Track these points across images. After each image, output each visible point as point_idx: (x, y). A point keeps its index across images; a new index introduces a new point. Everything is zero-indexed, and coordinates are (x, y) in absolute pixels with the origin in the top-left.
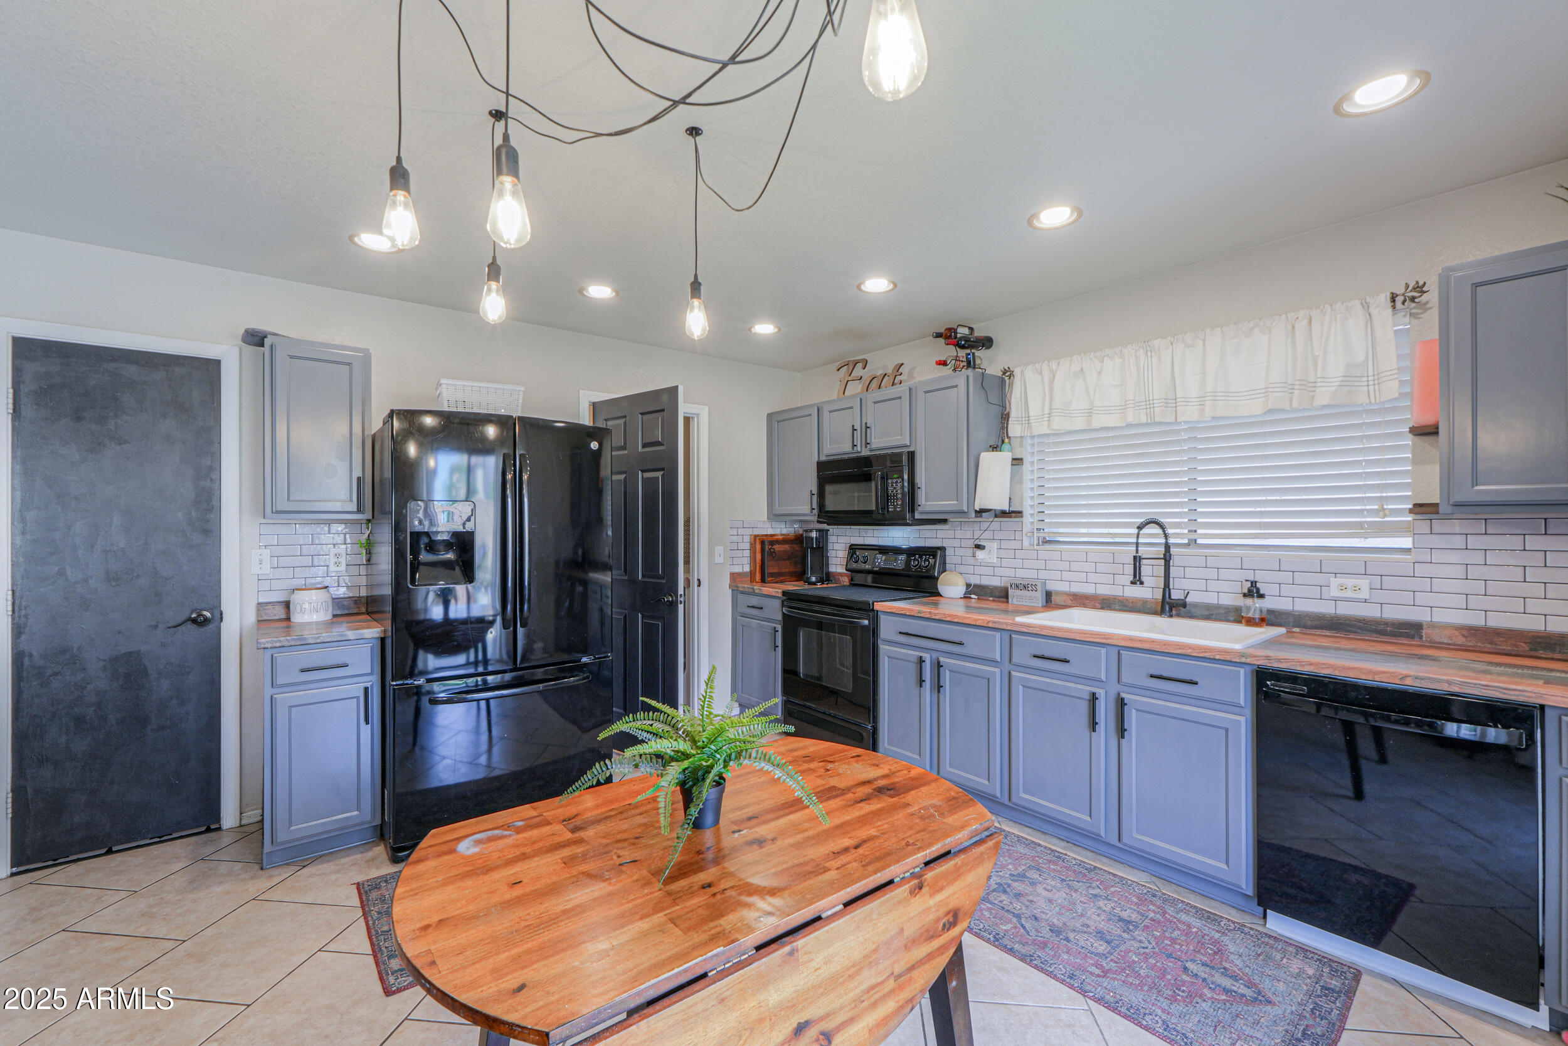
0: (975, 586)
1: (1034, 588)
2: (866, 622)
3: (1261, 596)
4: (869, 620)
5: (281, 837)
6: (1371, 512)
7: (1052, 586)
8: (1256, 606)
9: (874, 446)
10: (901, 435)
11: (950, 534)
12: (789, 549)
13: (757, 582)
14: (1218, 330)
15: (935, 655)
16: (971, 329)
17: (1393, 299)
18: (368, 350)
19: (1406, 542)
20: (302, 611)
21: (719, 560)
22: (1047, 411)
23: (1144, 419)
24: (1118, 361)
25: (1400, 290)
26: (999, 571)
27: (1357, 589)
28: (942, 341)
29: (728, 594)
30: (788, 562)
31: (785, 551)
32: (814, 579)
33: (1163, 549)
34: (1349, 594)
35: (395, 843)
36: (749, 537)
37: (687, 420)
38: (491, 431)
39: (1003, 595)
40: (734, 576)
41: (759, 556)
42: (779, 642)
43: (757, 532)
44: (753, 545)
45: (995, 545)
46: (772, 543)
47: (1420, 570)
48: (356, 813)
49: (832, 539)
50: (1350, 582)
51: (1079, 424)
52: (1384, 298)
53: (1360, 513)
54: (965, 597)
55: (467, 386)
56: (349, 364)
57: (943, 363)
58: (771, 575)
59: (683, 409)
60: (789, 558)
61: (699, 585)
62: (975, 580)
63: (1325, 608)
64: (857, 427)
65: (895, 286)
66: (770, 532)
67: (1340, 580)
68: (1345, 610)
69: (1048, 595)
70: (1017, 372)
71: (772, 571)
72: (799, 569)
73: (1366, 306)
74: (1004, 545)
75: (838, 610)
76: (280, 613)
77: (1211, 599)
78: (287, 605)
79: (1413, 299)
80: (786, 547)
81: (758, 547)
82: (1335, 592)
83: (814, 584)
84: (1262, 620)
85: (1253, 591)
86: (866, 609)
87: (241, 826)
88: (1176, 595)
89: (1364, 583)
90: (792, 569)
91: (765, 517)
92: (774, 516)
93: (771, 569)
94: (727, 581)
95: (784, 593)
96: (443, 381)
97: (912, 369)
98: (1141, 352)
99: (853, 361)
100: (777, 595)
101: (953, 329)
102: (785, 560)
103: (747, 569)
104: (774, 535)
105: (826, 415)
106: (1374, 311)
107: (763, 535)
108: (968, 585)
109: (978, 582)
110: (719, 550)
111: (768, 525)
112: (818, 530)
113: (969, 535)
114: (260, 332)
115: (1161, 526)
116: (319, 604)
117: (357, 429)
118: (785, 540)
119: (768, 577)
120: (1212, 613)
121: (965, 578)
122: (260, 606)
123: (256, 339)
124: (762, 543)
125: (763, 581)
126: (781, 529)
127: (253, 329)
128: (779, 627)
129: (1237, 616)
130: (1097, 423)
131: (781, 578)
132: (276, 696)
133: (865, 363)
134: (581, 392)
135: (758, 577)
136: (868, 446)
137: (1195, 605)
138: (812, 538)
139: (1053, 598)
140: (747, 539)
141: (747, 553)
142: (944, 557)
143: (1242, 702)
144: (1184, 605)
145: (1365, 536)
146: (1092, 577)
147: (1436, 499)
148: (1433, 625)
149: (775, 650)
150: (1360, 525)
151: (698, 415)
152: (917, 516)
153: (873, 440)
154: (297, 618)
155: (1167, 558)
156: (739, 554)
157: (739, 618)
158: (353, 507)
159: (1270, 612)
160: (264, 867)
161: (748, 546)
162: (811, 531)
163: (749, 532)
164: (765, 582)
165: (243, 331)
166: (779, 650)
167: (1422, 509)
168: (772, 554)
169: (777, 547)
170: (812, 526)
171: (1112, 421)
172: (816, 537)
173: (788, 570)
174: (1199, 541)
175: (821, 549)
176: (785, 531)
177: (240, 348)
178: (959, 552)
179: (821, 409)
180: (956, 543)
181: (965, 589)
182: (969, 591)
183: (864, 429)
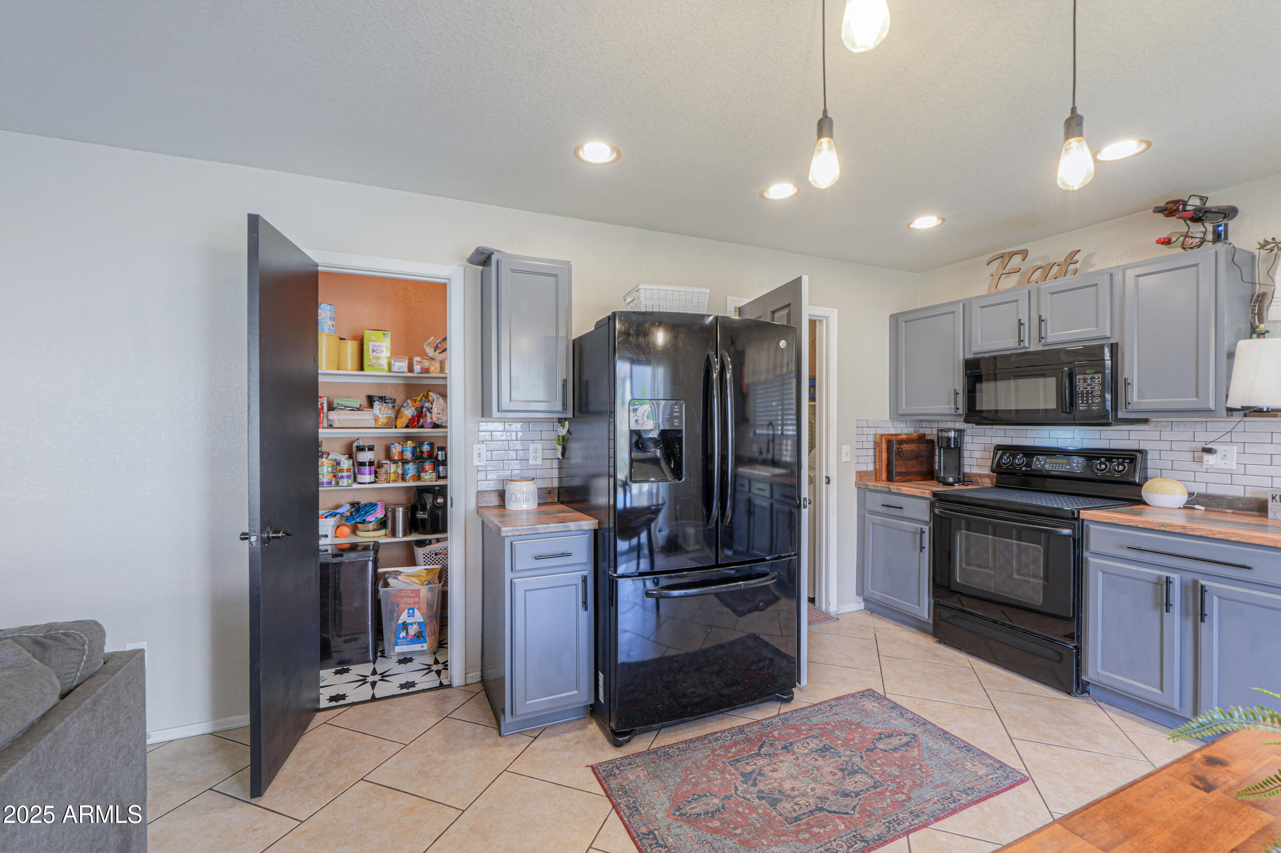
0: (1199, 495)
2: (1067, 531)
4: (1074, 529)
5: (519, 710)
9: (1049, 340)
10: (1097, 326)
12: (915, 448)
13: (883, 481)
15: (1189, 577)
16: (1201, 198)
18: (569, 262)
20: (517, 500)
21: (845, 458)
26: (1240, 478)
28: (1161, 215)
29: (854, 491)
30: (915, 461)
31: (911, 451)
32: (951, 480)
35: (617, 727)
36: (872, 436)
37: (813, 323)
38: (660, 337)
40: (860, 475)
41: (885, 455)
42: (926, 543)
43: (880, 431)
44: (877, 445)
45: (1234, 448)
46: (901, 442)
48: (576, 692)
49: (967, 439)
54: (1185, 508)
55: (662, 290)
56: (555, 276)
57: (1167, 242)
58: (899, 474)
59: (808, 311)
60: (916, 458)
61: (828, 482)
62: (1199, 489)
64: (1025, 321)
65: (1149, 144)
66: (892, 431)
71: (900, 470)
72: (925, 468)
75: (1020, 516)
76: (494, 500)
78: (502, 495)
80: (913, 447)
81: (884, 446)
83: (952, 484)
86: (1073, 519)
87: (466, 685)
90: (918, 469)
91: (887, 417)
92: (897, 414)
93: (897, 468)
94: (853, 479)
95: (935, 494)
96: (642, 286)
97: (1090, 256)
99: (1009, 252)
100: (924, 496)
101: (1183, 201)
102: (911, 459)
103: (871, 467)
104: (898, 435)
107: (888, 435)
108: (1191, 494)
109: (1203, 491)
110: (846, 448)
111: (890, 425)
112: (955, 430)
113: (1187, 436)
114: (487, 250)
116: (530, 494)
117: (562, 333)
118: (909, 441)
119: (896, 476)
121: (1186, 486)
122: (479, 493)
123: (483, 259)
124: (889, 443)
125: (890, 479)
126: (904, 429)
127: (482, 248)
128: (926, 528)
131: (909, 477)
132: (514, 580)
133: (1024, 253)
134: (728, 297)
135: (884, 476)
136: (1043, 341)
138: (950, 439)
140: (871, 438)
141: (871, 452)
142: (1145, 460)
149: (921, 551)
151: (827, 318)
152: (1121, 415)
153: (1049, 334)
154: (512, 506)
156: (864, 452)
157: (867, 515)
158: (560, 408)
160: (502, 734)
161: (871, 445)
162: (949, 430)
163: (873, 431)
164: (892, 481)
165: (475, 249)
166: (926, 551)
168: (900, 453)
169: (905, 447)
170: (950, 425)
172: (954, 437)
173: (914, 470)
175: (955, 449)
176: (905, 431)
177: (464, 268)
178: (1167, 456)
179: (966, 305)
180: (1165, 446)
181: (1185, 498)
182: (1194, 500)
183: (1035, 323)
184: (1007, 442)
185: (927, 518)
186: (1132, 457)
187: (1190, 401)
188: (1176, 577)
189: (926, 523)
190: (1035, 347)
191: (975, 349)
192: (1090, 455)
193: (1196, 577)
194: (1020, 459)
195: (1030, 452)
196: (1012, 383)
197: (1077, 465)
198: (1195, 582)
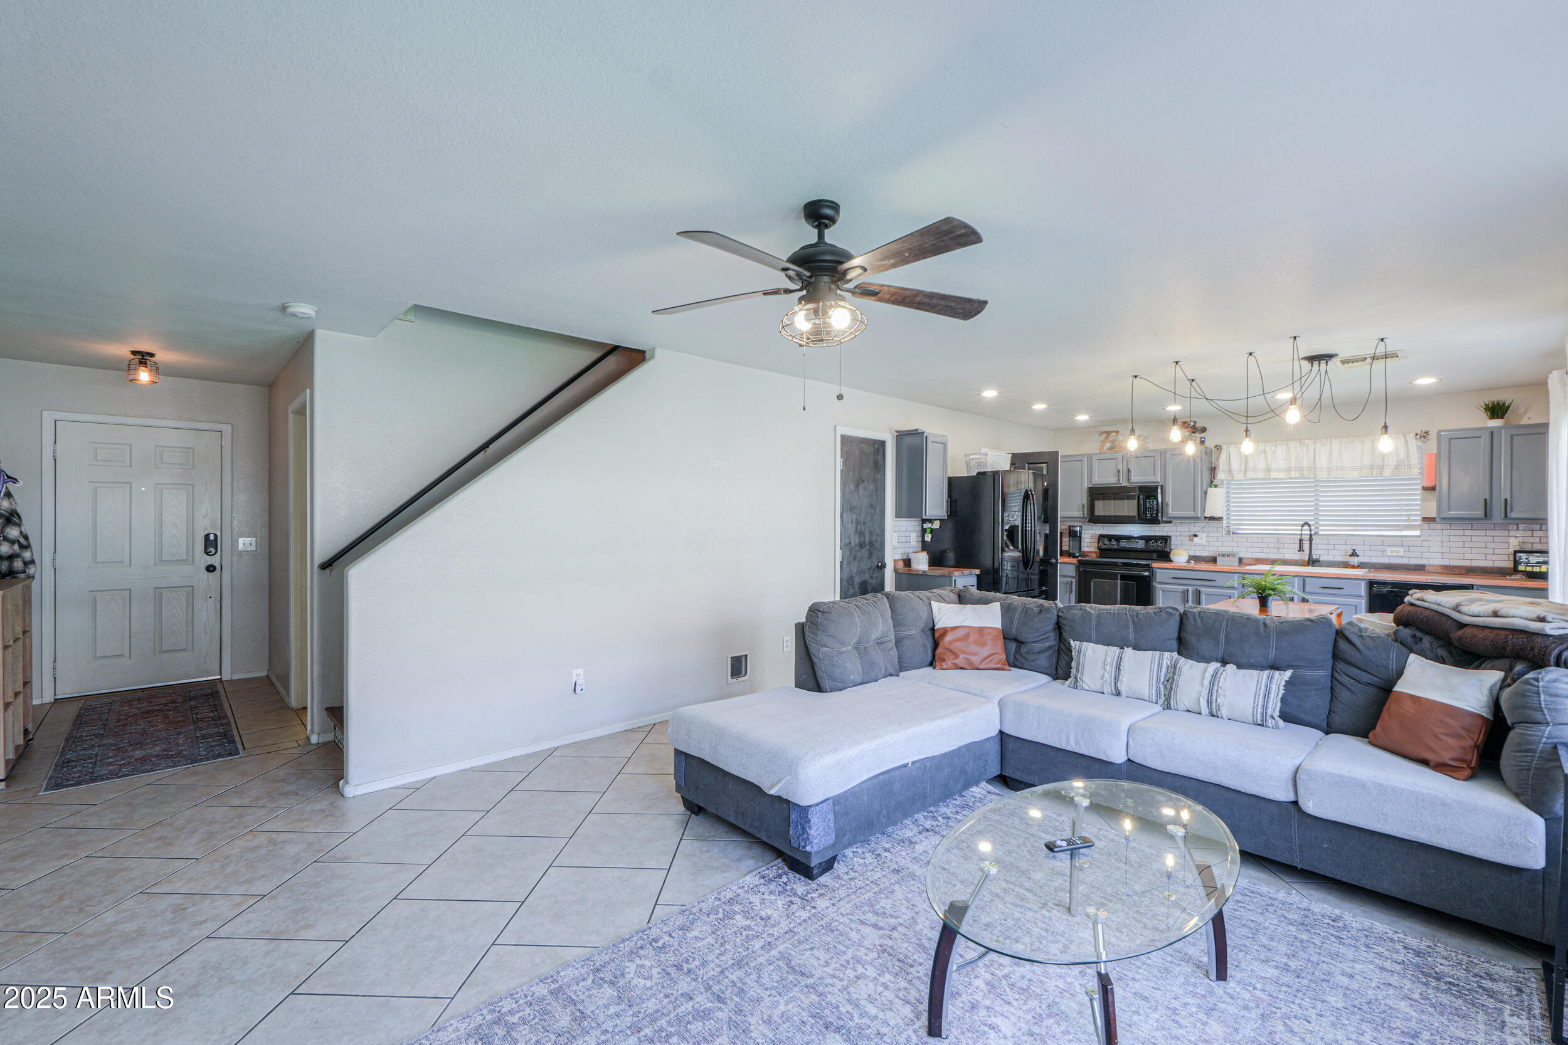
0: (1193, 556)
1: (1234, 555)
3: (1358, 556)
4: (1147, 572)
6: (1404, 520)
7: (1241, 555)
8: (1355, 561)
9: (1132, 481)
10: (1155, 476)
11: (1174, 529)
14: (1338, 439)
15: (1195, 588)
16: (1197, 423)
17: (1417, 435)
19: (1418, 533)
22: (1243, 468)
23: (1298, 476)
24: (1285, 447)
25: (1419, 432)
26: (1206, 548)
27: (1398, 552)
32: (1077, 554)
33: (1309, 537)
34: (1395, 554)
39: (1214, 560)
45: (1205, 535)
47: (1424, 544)
49: (1085, 532)
50: (1395, 549)
51: (1261, 475)
52: (1413, 434)
53: (1399, 521)
54: (1188, 563)
59: (1062, 462)
62: (1192, 554)
63: (1385, 561)
64: (1123, 470)
67: (1392, 548)
68: (1394, 561)
69: (1240, 560)
70: (1224, 447)
73: (1405, 437)
74: (1210, 535)
77: (1330, 558)
79: (1424, 437)
82: (1389, 554)
84: (1358, 566)
85: (1354, 554)
86: (1148, 567)
88: (1314, 557)
89: (1401, 550)
98: (1298, 445)
99: (1110, 431)
105: (1096, 463)
106: (1409, 440)
108: (1189, 556)
109: (1196, 554)
112: (1080, 527)
113: (1187, 529)
115: (1309, 525)
120: (1331, 564)
121: (1187, 552)
128: (1074, 580)
129: (1346, 565)
130: (1273, 475)
133: (1117, 433)
136: (1129, 481)
137: (1324, 561)
139: (1243, 561)
142: (1170, 540)
143: (1363, 595)
144: (1319, 561)
145: (1401, 530)
146: (1265, 550)
147: (1434, 515)
148: (1431, 566)
150: (1399, 526)
153: (1132, 478)
155: (1311, 540)
159: (1361, 563)
167: (1425, 519)
171: (1281, 475)
174: (1320, 533)
177: (894, 439)
178: (1179, 539)
179: (1090, 457)
180: (1178, 534)
181: (1187, 558)
182: (1192, 558)
183: (1125, 471)
184: (1104, 533)
185: (1074, 575)
186: (1165, 539)
187: (1191, 514)
188: (1190, 589)
189: (1073, 577)
190: (1124, 483)
191: (1094, 482)
192: (1147, 539)
193: (1197, 587)
194: (1114, 542)
195: (1118, 538)
196: (1112, 502)
197: (1141, 545)
198: (1197, 590)
